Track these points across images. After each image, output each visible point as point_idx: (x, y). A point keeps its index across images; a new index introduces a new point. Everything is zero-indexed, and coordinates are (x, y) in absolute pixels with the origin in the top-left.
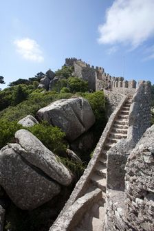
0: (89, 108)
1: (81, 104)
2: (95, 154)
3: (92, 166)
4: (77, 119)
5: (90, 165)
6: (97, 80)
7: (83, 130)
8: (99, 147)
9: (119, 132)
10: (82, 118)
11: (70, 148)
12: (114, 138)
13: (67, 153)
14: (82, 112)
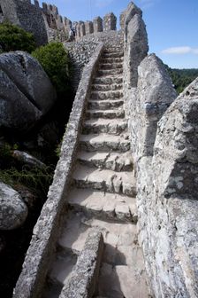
0: (41, 73)
1: (23, 65)
2: (67, 147)
3: (64, 176)
4: (22, 95)
5: (59, 175)
6: (49, 30)
7: (39, 113)
8: (71, 131)
9: (105, 98)
10: (31, 93)
11: (20, 149)
12: (98, 109)
13: (16, 159)
14: (29, 81)
